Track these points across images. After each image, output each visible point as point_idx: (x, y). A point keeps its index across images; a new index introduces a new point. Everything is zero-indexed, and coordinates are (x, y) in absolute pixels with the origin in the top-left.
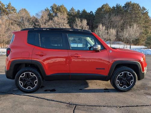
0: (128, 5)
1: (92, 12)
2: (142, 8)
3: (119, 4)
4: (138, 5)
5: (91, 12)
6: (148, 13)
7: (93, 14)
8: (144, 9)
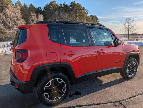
0: (73, 4)
1: (41, 8)
2: (83, 8)
3: (65, 3)
4: (80, 5)
5: (39, 7)
6: (88, 12)
7: (41, 9)
8: (85, 9)
